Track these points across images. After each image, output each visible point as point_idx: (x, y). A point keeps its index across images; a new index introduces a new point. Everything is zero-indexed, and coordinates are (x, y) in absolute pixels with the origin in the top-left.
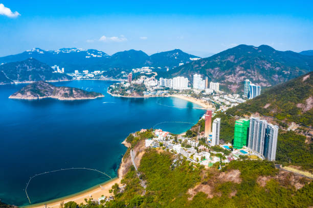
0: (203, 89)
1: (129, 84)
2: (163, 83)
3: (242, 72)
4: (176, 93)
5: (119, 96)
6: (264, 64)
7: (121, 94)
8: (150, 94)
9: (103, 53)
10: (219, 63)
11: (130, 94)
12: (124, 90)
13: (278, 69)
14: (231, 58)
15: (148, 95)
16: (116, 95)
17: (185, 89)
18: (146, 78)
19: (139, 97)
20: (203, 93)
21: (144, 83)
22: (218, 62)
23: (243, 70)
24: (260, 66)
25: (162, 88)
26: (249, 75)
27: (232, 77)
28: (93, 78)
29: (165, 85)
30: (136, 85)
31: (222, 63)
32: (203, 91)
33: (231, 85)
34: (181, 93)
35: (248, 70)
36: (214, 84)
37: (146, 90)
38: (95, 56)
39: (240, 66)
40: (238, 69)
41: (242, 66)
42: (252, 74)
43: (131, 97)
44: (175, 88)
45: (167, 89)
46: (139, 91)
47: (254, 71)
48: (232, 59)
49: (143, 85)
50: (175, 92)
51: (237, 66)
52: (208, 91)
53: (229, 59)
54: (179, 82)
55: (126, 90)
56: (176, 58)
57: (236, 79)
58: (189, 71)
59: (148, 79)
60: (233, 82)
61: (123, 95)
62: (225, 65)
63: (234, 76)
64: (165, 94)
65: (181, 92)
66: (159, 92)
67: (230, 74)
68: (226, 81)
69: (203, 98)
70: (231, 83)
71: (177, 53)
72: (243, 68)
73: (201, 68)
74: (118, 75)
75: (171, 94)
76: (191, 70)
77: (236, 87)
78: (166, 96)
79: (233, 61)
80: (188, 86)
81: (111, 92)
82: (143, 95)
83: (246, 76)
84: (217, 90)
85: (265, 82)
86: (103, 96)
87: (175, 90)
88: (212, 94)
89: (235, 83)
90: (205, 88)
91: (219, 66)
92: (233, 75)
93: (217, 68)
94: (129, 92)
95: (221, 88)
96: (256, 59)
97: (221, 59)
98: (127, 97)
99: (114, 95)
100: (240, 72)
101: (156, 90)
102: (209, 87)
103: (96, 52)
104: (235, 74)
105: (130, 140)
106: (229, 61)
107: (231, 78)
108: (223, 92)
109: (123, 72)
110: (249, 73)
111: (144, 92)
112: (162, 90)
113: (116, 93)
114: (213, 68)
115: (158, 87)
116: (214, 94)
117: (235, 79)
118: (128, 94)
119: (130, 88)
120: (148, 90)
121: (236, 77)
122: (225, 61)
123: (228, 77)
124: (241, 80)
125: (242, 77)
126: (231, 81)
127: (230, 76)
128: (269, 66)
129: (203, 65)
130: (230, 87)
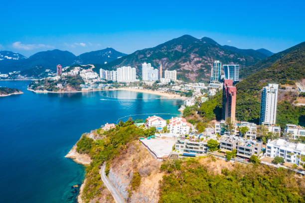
0: (157, 79)
1: (59, 77)
2: (104, 75)
3: (198, 59)
4: (123, 87)
5: (46, 92)
6: (217, 51)
7: (47, 90)
8: (90, 88)
9: (21, 56)
10: (166, 54)
11: (61, 89)
12: (52, 84)
13: (232, 56)
14: (178, 48)
15: (87, 89)
16: (41, 91)
17: (133, 81)
18: (81, 70)
19: (75, 91)
20: (159, 84)
21: (80, 75)
22: (165, 52)
23: (199, 57)
24: (214, 53)
25: (104, 81)
26: (206, 62)
28: (7, 78)
29: (107, 78)
30: (69, 77)
31: (169, 53)
32: (157, 82)
34: (129, 86)
35: (204, 57)
36: (170, 72)
37: (84, 83)
38: (10, 58)
39: (194, 53)
40: (192, 56)
41: (196, 53)
42: (208, 61)
43: (63, 92)
45: (110, 82)
46: (74, 84)
47: (210, 58)
48: (180, 49)
49: (78, 77)
50: (121, 85)
51: (190, 53)
52: (164, 81)
53: (176, 49)
54: (125, 74)
55: (56, 84)
56: (109, 56)
58: (134, 61)
59: (84, 71)
60: (190, 70)
61: (52, 90)
62: (172, 55)
63: (190, 63)
64: (110, 88)
65: (128, 84)
66: (101, 85)
67: (185, 61)
68: (181, 69)
69: (160, 88)
70: (188, 72)
71: (110, 52)
72: (197, 55)
73: (146, 59)
74: (41, 74)
75: (117, 88)
76: (136, 61)
77: (195, 75)
78: (110, 90)
79: (181, 51)
80: (137, 78)
81: (33, 89)
82: (80, 89)
83: (203, 63)
84: (175, 79)
86: (21, 93)
88: (170, 83)
89: (192, 71)
90: (159, 78)
91: (167, 56)
92: (188, 62)
93: (165, 59)
94: (59, 85)
95: (179, 77)
96: (209, 46)
97: (167, 49)
98: (57, 92)
99: (37, 91)
100: (195, 59)
101: (98, 83)
102: (163, 76)
103: (11, 54)
104: (190, 62)
105: (86, 147)
106: (176, 52)
107: (187, 66)
108: (181, 81)
109: (47, 70)
110: (206, 60)
111: (81, 85)
112: (104, 83)
113: (41, 89)
114: (160, 58)
115: (99, 80)
116: (171, 84)
117: (191, 67)
118: (58, 89)
119: (60, 81)
120: (86, 83)
121: (192, 65)
122: (172, 51)
123: (183, 64)
124: (198, 68)
125: (200, 65)
126: (187, 69)
127: (186, 63)
128: (223, 53)
129: (148, 56)
130: (188, 76)
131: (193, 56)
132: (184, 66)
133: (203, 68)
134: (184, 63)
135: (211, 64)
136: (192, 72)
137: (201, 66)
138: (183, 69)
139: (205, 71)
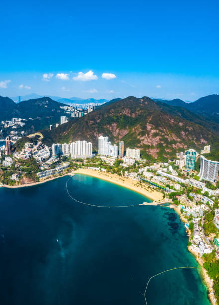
3: (155, 131)
6: (168, 119)
8: (47, 176)
11: (17, 182)
13: (181, 124)
14: (126, 112)
15: (45, 178)
17: (89, 157)
20: (122, 165)
21: (34, 157)
22: (114, 116)
23: (155, 128)
24: (167, 122)
26: (163, 134)
27: (146, 138)
31: (118, 117)
32: (120, 162)
33: (149, 148)
34: (88, 166)
35: (160, 128)
39: (149, 123)
41: (151, 123)
42: (164, 132)
44: (75, 157)
46: (30, 173)
47: (165, 129)
48: (128, 113)
51: (146, 123)
52: (128, 162)
53: (124, 113)
56: (46, 106)
57: (151, 139)
60: (150, 144)
61: (8, 184)
62: (122, 120)
63: (149, 136)
64: (67, 171)
66: (58, 169)
71: (47, 101)
72: (153, 126)
75: (75, 169)
77: (155, 151)
78: (69, 174)
79: (130, 115)
80: (93, 153)
82: (38, 179)
83: (160, 135)
84: (139, 159)
85: (180, 142)
87: (77, 160)
88: (135, 165)
89: (152, 145)
92: (146, 134)
100: (153, 131)
102: (125, 155)
104: (148, 134)
106: (125, 116)
107: (146, 140)
108: (145, 161)
110: (162, 131)
111: (38, 175)
114: (110, 123)
115: (53, 160)
116: (137, 165)
117: (150, 141)
121: (151, 138)
122: (121, 115)
123: (142, 138)
124: (157, 142)
125: (158, 137)
126: (147, 143)
127: (144, 136)
128: (173, 121)
129: (98, 121)
130: (149, 152)
131: (150, 127)
132: (144, 140)
133: (162, 142)
134: (142, 136)
135: (167, 137)
136: (152, 147)
137: (160, 139)
138: (144, 144)
139: (164, 145)
